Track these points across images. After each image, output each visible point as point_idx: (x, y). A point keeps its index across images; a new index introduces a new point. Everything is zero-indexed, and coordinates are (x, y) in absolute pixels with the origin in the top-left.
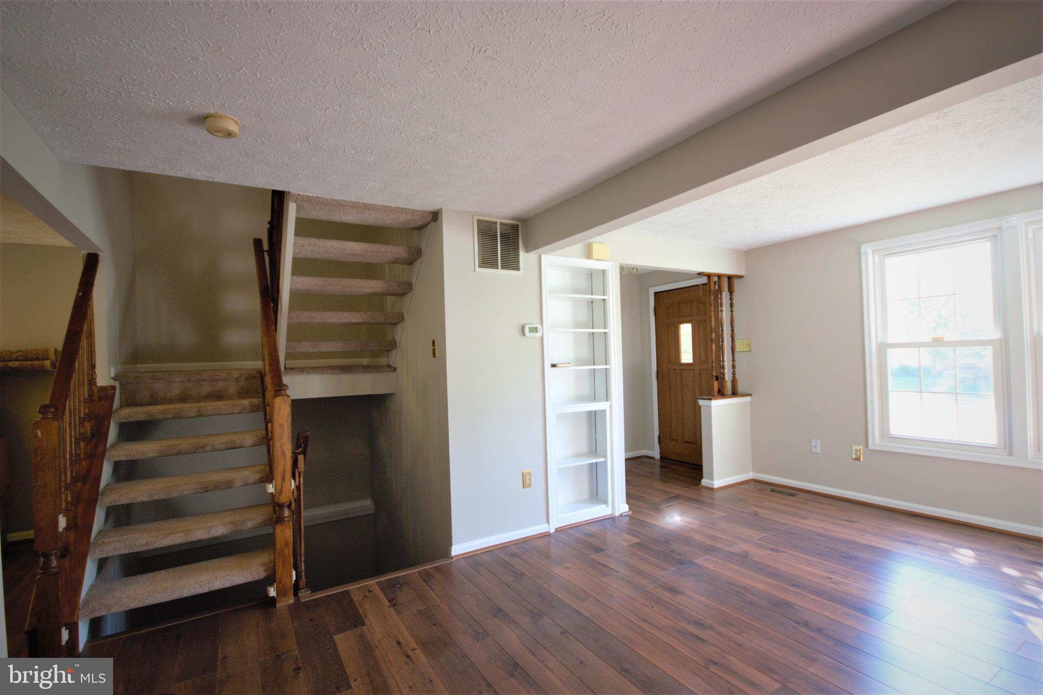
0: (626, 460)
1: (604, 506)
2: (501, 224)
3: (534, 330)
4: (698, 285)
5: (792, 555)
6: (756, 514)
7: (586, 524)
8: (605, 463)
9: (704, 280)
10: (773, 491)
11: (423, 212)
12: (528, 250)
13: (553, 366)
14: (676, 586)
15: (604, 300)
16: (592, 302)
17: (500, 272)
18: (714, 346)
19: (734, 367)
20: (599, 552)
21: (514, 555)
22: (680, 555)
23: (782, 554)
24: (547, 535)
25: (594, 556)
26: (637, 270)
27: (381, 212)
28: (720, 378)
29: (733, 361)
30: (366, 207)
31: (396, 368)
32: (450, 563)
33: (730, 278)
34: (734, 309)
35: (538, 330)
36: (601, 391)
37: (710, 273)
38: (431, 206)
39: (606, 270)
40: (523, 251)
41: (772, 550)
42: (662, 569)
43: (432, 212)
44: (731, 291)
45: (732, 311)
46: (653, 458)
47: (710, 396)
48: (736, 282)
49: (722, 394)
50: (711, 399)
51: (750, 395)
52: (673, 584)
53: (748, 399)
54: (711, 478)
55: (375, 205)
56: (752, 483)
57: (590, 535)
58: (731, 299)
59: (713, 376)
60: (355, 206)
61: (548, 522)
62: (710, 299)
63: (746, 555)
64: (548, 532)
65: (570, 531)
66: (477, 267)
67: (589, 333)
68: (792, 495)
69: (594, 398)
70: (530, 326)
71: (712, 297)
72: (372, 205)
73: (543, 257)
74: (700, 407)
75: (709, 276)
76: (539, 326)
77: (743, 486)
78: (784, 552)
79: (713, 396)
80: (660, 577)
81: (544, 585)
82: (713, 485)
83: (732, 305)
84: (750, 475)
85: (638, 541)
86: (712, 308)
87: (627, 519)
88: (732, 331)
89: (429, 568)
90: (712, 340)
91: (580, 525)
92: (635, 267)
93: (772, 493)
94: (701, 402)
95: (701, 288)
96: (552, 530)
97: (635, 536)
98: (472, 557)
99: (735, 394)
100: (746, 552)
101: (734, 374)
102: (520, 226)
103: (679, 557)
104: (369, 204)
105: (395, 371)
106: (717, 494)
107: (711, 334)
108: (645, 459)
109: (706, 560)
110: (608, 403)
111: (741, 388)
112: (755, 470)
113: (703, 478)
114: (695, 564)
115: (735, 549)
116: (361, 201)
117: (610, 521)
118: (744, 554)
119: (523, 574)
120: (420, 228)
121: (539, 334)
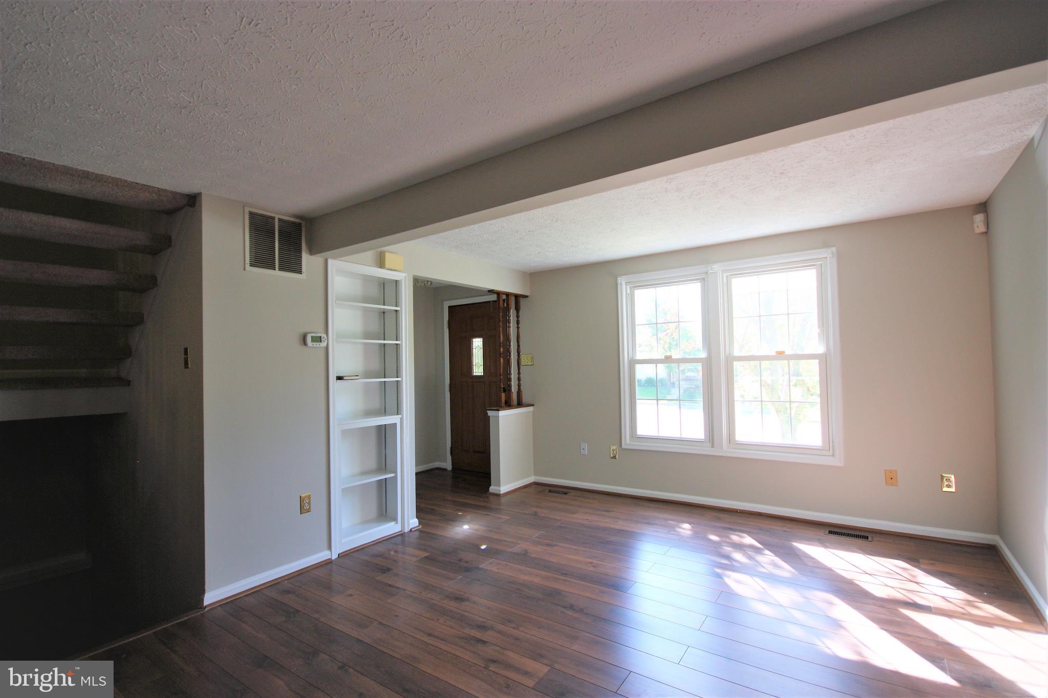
0: (417, 474)
1: (393, 523)
2: (280, 220)
3: (319, 339)
4: (489, 302)
5: (563, 547)
6: (536, 514)
7: (373, 545)
8: (395, 478)
9: (493, 297)
10: (550, 491)
11: (174, 194)
12: (312, 252)
13: (339, 378)
14: (462, 593)
15: (396, 311)
16: (384, 313)
17: (277, 274)
18: (502, 360)
19: (519, 379)
20: (385, 572)
21: (288, 592)
22: (467, 562)
23: (555, 547)
24: (329, 562)
25: (381, 577)
26: (431, 284)
27: (111, 185)
28: (507, 390)
29: (519, 373)
30: (86, 176)
31: (130, 381)
32: (202, 614)
33: (517, 297)
34: (520, 325)
35: (323, 339)
36: (391, 404)
37: (499, 291)
38: (186, 186)
39: (399, 281)
40: (306, 252)
41: (548, 545)
42: (449, 579)
43: (187, 195)
44: (517, 309)
45: (518, 328)
46: (445, 470)
47: (498, 407)
48: (522, 301)
49: (508, 405)
50: (499, 410)
51: (533, 405)
52: (459, 593)
53: (531, 409)
54: (499, 485)
55: (102, 175)
56: (534, 486)
57: (376, 556)
58: (518, 316)
59: (501, 388)
60: (68, 172)
61: (330, 548)
62: (499, 316)
63: (525, 553)
64: (329, 559)
65: (355, 555)
66: (248, 266)
67: (380, 344)
68: (566, 493)
69: (384, 412)
70: (314, 335)
71: (501, 314)
72: (97, 176)
73: (330, 262)
74: (489, 417)
75: (498, 294)
76: (323, 335)
77: (524, 490)
78: (556, 545)
79: (501, 407)
80: (446, 588)
81: (322, 619)
82: (500, 491)
83: (518, 322)
84: (532, 479)
85: (426, 554)
86: (501, 324)
87: (417, 533)
88: (519, 346)
89: (172, 626)
90: (500, 354)
91: (366, 547)
92: (429, 280)
93: (549, 493)
94: (490, 413)
95: (492, 304)
96: (335, 556)
97: (425, 550)
98: (233, 604)
99: (520, 404)
100: (526, 551)
101: (519, 386)
102: (303, 224)
103: (465, 565)
104: (93, 173)
105: (129, 385)
106: (503, 500)
107: (500, 349)
108: (437, 471)
109: (491, 563)
110: (400, 416)
111: (525, 400)
112: (536, 474)
113: (490, 485)
114: (481, 569)
115: (516, 549)
116: (79, 168)
117: (399, 538)
118: (523, 553)
119: (297, 611)
120: (171, 212)
121: (324, 344)
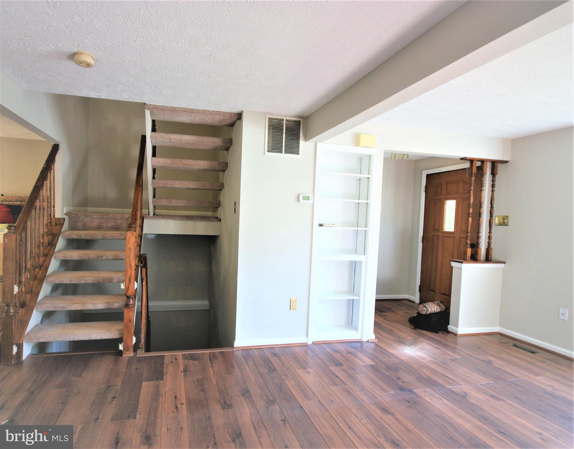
0: (377, 300)
2: (287, 120)
3: (308, 198)
7: (338, 343)
8: (358, 301)
9: (467, 165)
10: (515, 345)
11: (231, 114)
12: (306, 139)
13: (321, 225)
15: (368, 178)
16: (360, 180)
17: (283, 156)
18: (470, 219)
19: (490, 238)
20: (337, 366)
24: (305, 345)
25: (333, 368)
27: (202, 114)
28: (475, 246)
29: (490, 232)
30: (192, 111)
31: (221, 219)
32: (233, 351)
33: (494, 164)
34: (495, 189)
35: (310, 198)
36: (361, 248)
37: (473, 158)
38: (236, 110)
39: (371, 155)
40: (303, 140)
43: (237, 113)
44: (493, 173)
45: (493, 191)
46: (414, 302)
47: (462, 259)
48: (500, 167)
49: (474, 258)
50: (462, 263)
51: (504, 263)
53: (502, 266)
54: (457, 326)
55: (199, 109)
56: (498, 336)
58: (493, 181)
59: (467, 244)
60: (185, 111)
61: (307, 336)
62: (471, 180)
63: (464, 396)
64: (306, 343)
65: (323, 345)
66: (266, 152)
67: (356, 203)
68: (533, 352)
69: (356, 252)
70: (304, 195)
71: (473, 179)
72: (196, 110)
73: (319, 145)
74: (452, 267)
75: (472, 161)
76: (311, 196)
77: (486, 337)
79: (465, 260)
80: (378, 397)
81: (286, 382)
82: (457, 331)
83: (493, 186)
84: (496, 329)
85: (372, 364)
86: (472, 187)
87: (373, 345)
88: (492, 207)
89: (218, 352)
90: (469, 214)
91: (332, 343)
93: (513, 347)
94: (453, 264)
95: (467, 171)
96: (310, 343)
97: (372, 359)
98: (247, 350)
99: (488, 259)
101: (489, 244)
102: (302, 122)
103: (402, 384)
104: (195, 109)
105: (220, 221)
106: (459, 340)
107: (469, 209)
110: (365, 256)
111: (494, 255)
112: (501, 325)
113: (449, 325)
116: (189, 107)
117: (358, 344)
118: (463, 394)
119: (275, 370)
120: (232, 125)
121: (311, 201)
